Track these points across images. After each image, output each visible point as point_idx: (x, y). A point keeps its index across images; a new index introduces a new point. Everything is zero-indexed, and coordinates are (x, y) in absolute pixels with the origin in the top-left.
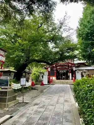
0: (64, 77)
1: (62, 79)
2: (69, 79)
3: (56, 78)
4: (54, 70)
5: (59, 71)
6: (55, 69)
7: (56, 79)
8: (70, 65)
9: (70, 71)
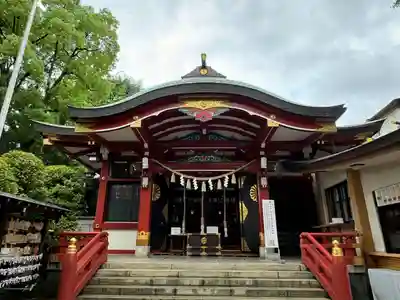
6: (145, 163)
8: (272, 122)
9: (264, 182)
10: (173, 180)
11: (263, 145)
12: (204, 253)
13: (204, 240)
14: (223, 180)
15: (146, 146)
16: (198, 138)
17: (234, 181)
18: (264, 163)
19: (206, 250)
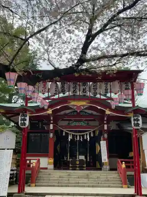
0: (82, 157)
1: (74, 169)
2: (98, 166)
3: (52, 160)
4: (48, 132)
5: (67, 134)
6: (51, 127)
7: (52, 166)
8: (108, 112)
9: (106, 136)
10: (64, 134)
11: (106, 119)
12: (78, 168)
13: (78, 163)
14: (87, 134)
15: (52, 118)
16: (75, 113)
17: (92, 135)
18: (106, 127)
19: (79, 167)
